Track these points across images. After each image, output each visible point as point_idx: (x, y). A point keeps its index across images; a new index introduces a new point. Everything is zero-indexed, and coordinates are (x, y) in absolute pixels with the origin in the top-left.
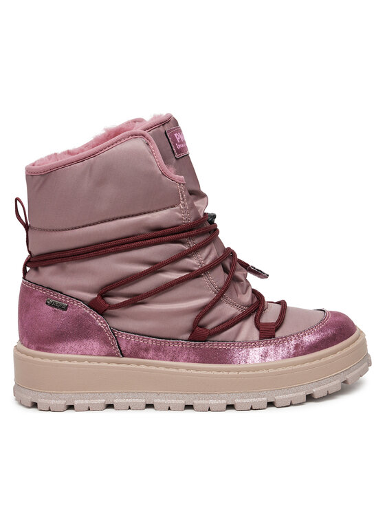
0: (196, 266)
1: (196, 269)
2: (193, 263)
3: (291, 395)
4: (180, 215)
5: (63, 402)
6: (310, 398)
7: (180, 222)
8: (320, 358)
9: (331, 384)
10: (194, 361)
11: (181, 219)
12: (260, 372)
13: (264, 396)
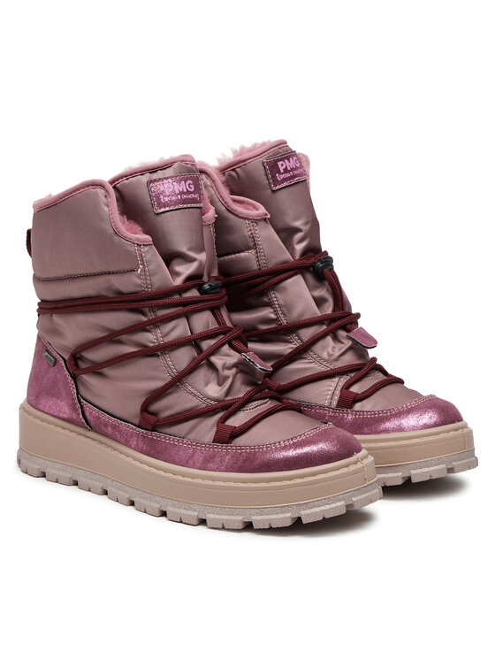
0: (153, 342)
1: (152, 345)
2: (150, 338)
3: (225, 517)
4: (139, 282)
5: (37, 467)
6: (248, 527)
7: (138, 289)
8: (269, 480)
9: (278, 516)
10: (142, 452)
11: (140, 286)
12: (196, 481)
13: (195, 510)
